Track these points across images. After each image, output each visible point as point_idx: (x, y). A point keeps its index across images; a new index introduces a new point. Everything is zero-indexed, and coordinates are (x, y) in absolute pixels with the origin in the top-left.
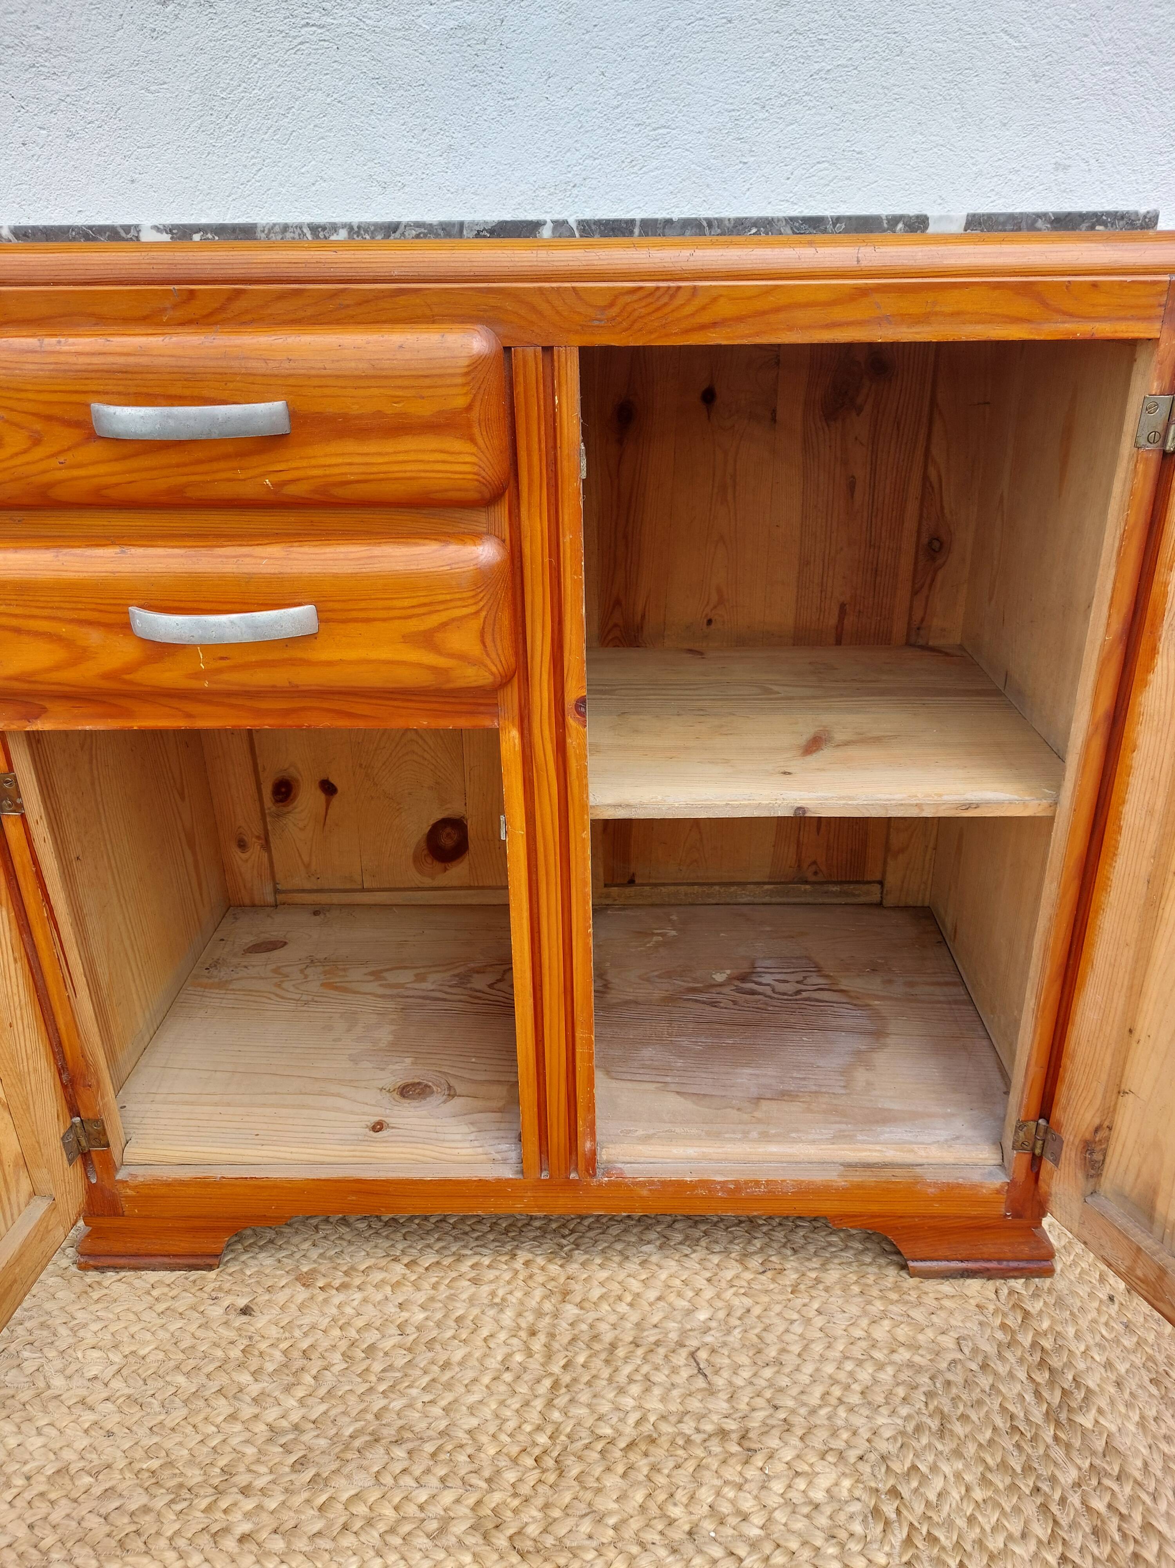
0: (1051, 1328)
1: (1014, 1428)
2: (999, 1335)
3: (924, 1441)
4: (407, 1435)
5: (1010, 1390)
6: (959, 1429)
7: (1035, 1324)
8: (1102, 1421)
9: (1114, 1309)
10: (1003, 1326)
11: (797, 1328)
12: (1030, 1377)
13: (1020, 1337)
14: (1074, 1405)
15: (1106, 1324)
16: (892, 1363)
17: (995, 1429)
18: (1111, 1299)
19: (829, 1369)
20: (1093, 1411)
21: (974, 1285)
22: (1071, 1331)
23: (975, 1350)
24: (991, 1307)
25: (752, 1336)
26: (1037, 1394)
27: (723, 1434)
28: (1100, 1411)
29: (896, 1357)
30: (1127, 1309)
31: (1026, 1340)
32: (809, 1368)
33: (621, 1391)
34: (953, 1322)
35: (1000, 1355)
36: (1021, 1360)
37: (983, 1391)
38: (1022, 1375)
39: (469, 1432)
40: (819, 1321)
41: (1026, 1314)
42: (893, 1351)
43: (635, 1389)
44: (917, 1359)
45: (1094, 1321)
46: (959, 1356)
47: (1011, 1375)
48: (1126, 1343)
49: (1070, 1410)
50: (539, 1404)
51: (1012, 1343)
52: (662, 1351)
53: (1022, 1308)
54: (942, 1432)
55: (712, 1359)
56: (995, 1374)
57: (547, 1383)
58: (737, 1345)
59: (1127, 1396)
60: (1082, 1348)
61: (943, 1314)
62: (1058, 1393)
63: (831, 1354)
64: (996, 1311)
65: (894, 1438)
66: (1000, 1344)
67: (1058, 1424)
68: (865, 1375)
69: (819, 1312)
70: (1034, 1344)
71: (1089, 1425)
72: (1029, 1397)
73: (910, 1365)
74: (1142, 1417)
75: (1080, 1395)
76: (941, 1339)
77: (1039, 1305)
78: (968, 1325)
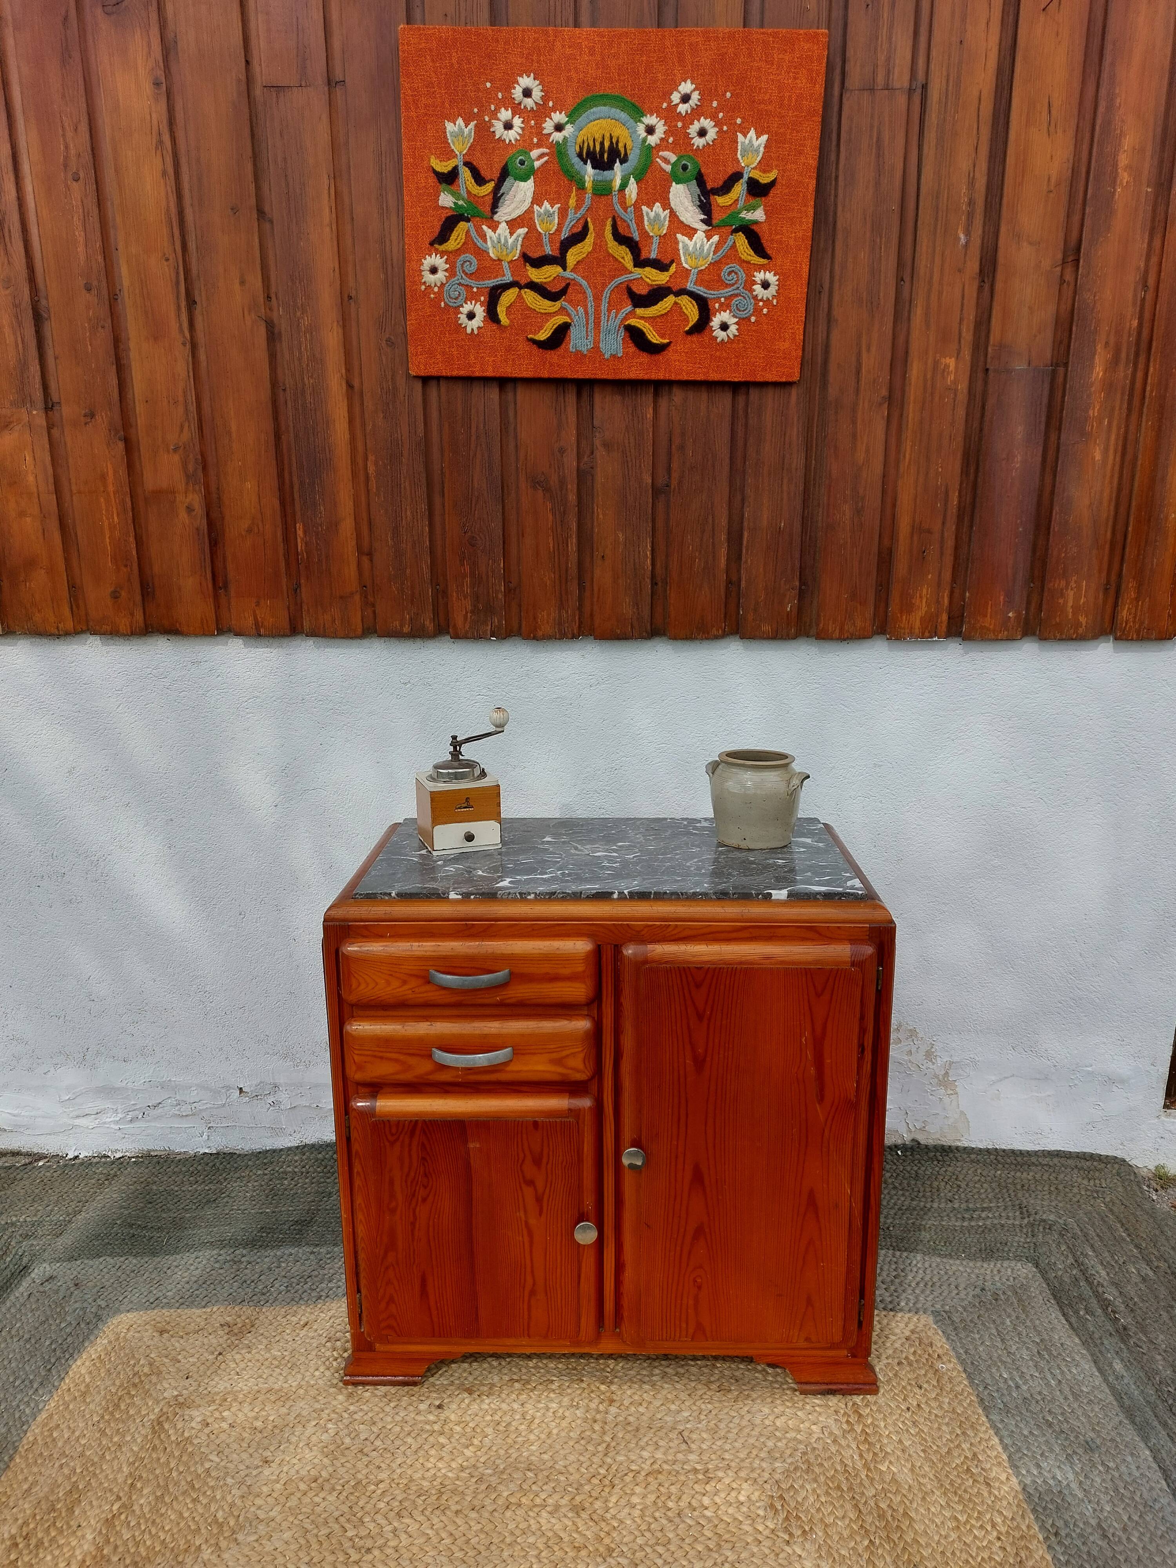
0: (872, 1423)
1: (846, 1471)
2: (845, 1426)
3: (798, 1474)
4: (533, 1467)
5: (847, 1453)
6: (817, 1470)
7: (864, 1421)
8: (891, 1467)
9: (908, 1415)
10: (848, 1422)
11: (736, 1420)
12: (858, 1447)
13: (856, 1427)
14: (878, 1460)
15: (903, 1422)
16: (785, 1438)
17: (836, 1470)
18: (908, 1409)
19: (752, 1441)
20: (887, 1463)
21: (834, 1401)
22: (882, 1424)
23: (831, 1433)
24: (842, 1412)
25: (712, 1424)
26: (861, 1456)
27: (696, 1471)
28: (890, 1462)
29: (788, 1435)
30: (916, 1414)
31: (858, 1429)
32: (741, 1441)
33: (643, 1449)
34: (821, 1419)
35: (844, 1437)
36: (855, 1438)
37: (832, 1453)
38: (854, 1446)
39: (565, 1467)
40: (748, 1417)
41: (860, 1415)
42: (787, 1432)
43: (650, 1448)
44: (799, 1437)
45: (897, 1420)
46: (822, 1436)
47: (848, 1446)
48: (912, 1432)
49: (876, 1462)
50: (600, 1455)
51: (852, 1430)
52: (664, 1431)
53: (858, 1412)
54: (807, 1472)
55: (690, 1436)
56: (840, 1444)
57: (604, 1445)
58: (705, 1429)
59: (906, 1456)
60: (887, 1433)
61: (815, 1414)
62: (871, 1454)
63: (753, 1433)
64: (845, 1413)
65: (783, 1473)
66: (844, 1431)
67: (869, 1469)
68: (770, 1444)
69: (748, 1412)
70: (863, 1430)
71: (884, 1469)
72: (856, 1457)
73: (795, 1439)
74: (913, 1465)
75: (881, 1455)
76: (814, 1427)
77: (868, 1411)
78: (829, 1421)
